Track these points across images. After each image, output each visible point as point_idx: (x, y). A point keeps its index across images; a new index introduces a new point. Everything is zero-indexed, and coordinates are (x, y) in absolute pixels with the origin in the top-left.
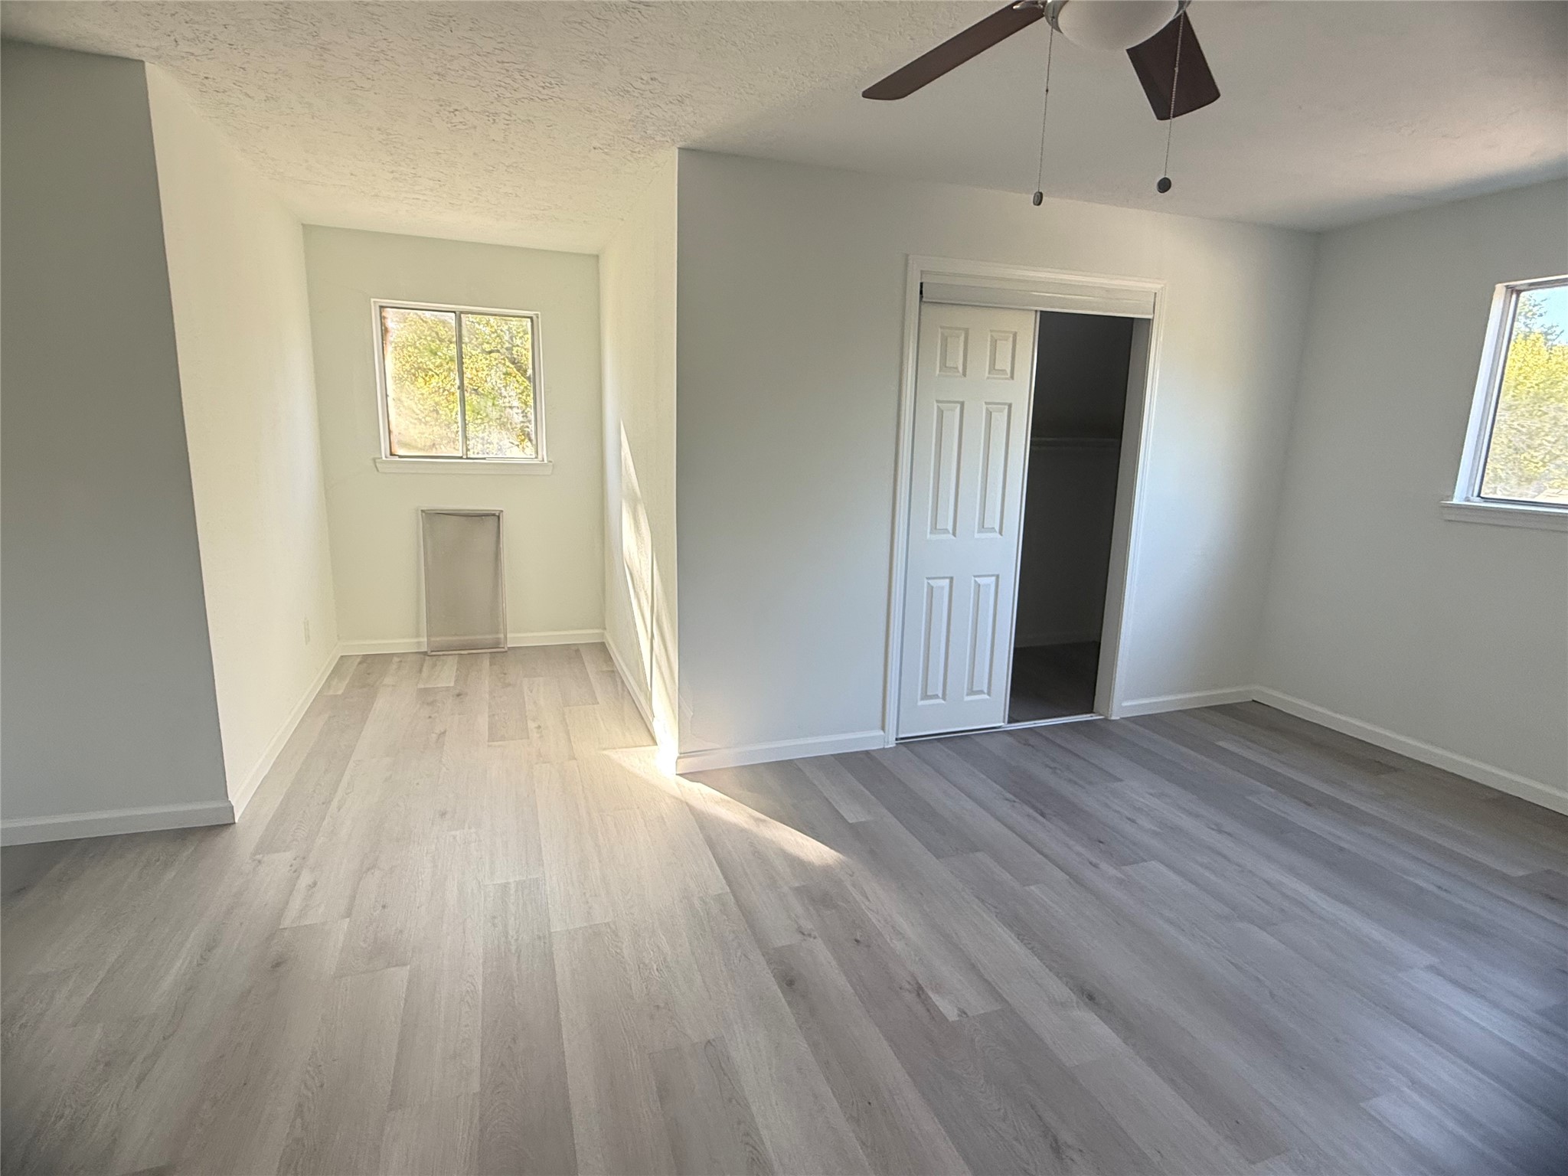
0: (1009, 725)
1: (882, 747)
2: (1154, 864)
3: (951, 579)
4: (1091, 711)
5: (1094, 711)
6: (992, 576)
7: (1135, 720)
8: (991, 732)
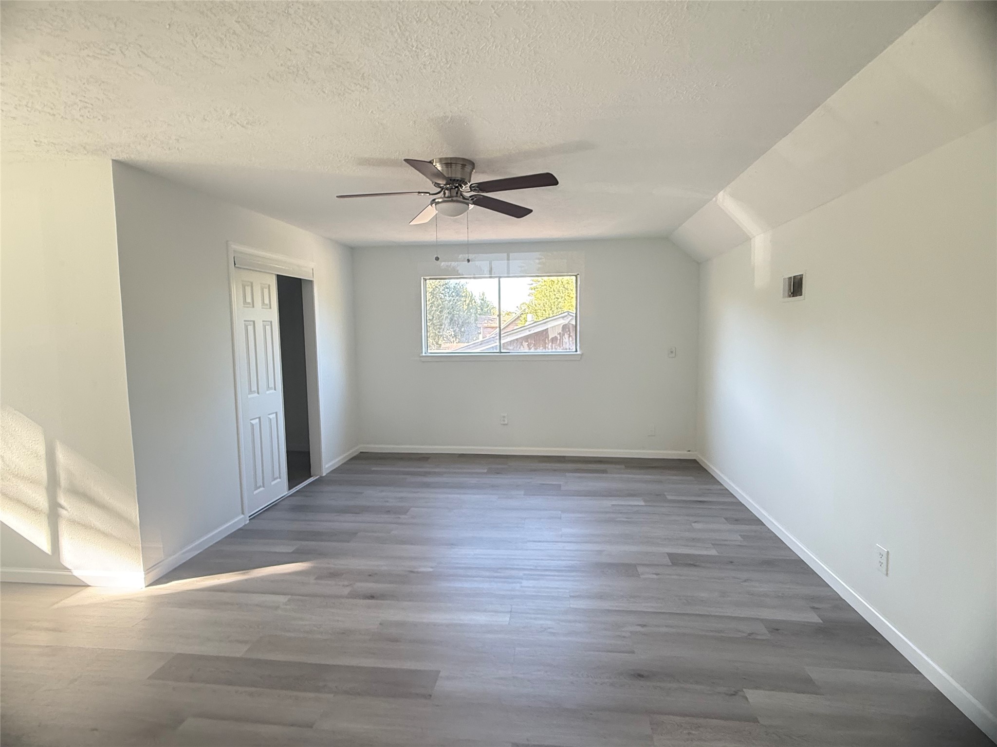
0: (290, 491)
1: (244, 524)
2: (413, 509)
3: (260, 418)
4: (310, 476)
5: (312, 475)
6: (273, 413)
7: (333, 472)
8: (283, 499)
